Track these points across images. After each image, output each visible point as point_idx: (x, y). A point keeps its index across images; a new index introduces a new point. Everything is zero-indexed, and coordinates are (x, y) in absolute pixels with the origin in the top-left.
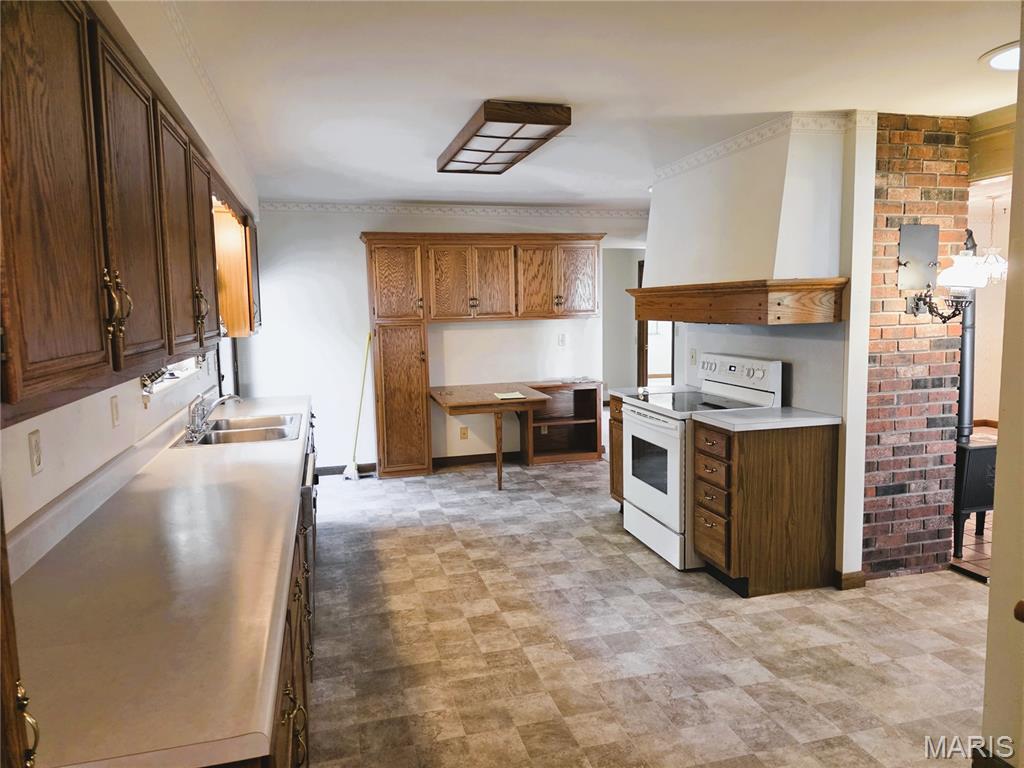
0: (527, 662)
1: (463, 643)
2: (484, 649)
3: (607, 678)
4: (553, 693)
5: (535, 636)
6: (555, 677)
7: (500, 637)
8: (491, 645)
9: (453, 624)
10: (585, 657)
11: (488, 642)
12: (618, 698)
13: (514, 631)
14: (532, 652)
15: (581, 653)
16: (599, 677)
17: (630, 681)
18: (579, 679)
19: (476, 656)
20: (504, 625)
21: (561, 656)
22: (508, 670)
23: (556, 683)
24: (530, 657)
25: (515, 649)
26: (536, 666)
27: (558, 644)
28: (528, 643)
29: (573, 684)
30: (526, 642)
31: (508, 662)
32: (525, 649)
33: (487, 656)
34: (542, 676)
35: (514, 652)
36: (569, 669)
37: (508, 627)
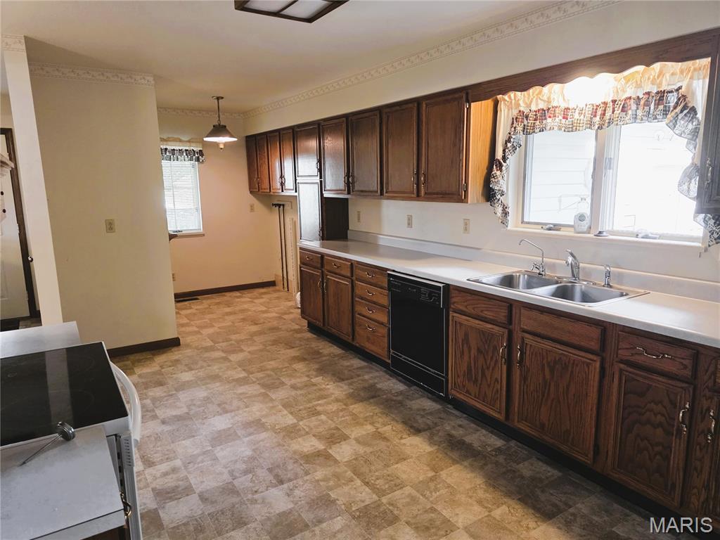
0: (291, 413)
1: (340, 419)
2: (323, 417)
3: (240, 412)
4: (272, 400)
5: (291, 432)
6: (273, 407)
7: (316, 427)
8: (319, 420)
9: (356, 432)
10: (253, 422)
11: (323, 422)
12: (236, 403)
13: (307, 433)
14: (290, 420)
15: (258, 425)
16: (245, 412)
17: (226, 412)
18: (257, 410)
19: (326, 413)
20: (319, 437)
21: (269, 421)
22: (301, 407)
23: (271, 405)
24: (291, 417)
25: (302, 420)
26: (285, 412)
27: (273, 429)
28: (294, 426)
29: (261, 406)
30: (296, 426)
31: (304, 412)
32: (295, 421)
33: (319, 413)
34: (280, 407)
35: (302, 419)
36: (264, 413)
37: (314, 436)
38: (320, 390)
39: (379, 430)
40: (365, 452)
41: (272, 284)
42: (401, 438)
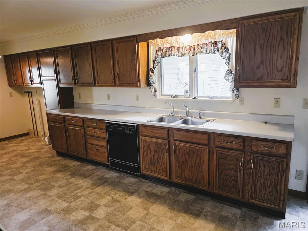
0: (64, 201)
1: (92, 197)
2: (83, 198)
3: (33, 207)
4: (50, 196)
5: (67, 211)
6: (52, 200)
7: (81, 204)
8: (81, 201)
9: (102, 202)
10: (43, 211)
11: (83, 201)
12: (27, 203)
13: (77, 209)
14: (65, 205)
15: (47, 212)
16: (36, 206)
17: (24, 209)
18: (43, 204)
19: (83, 196)
20: (84, 209)
21: (53, 208)
22: (68, 196)
23: (50, 199)
24: (64, 203)
25: (71, 203)
26: (60, 201)
27: (56, 211)
28: (68, 207)
29: (44, 201)
30: (69, 207)
31: (71, 198)
32: (68, 204)
33: (80, 197)
34: (56, 199)
35: (71, 202)
36: (48, 204)
37: (81, 209)
38: (76, 185)
39: (114, 198)
40: (111, 210)
41: (27, 134)
42: (126, 199)
